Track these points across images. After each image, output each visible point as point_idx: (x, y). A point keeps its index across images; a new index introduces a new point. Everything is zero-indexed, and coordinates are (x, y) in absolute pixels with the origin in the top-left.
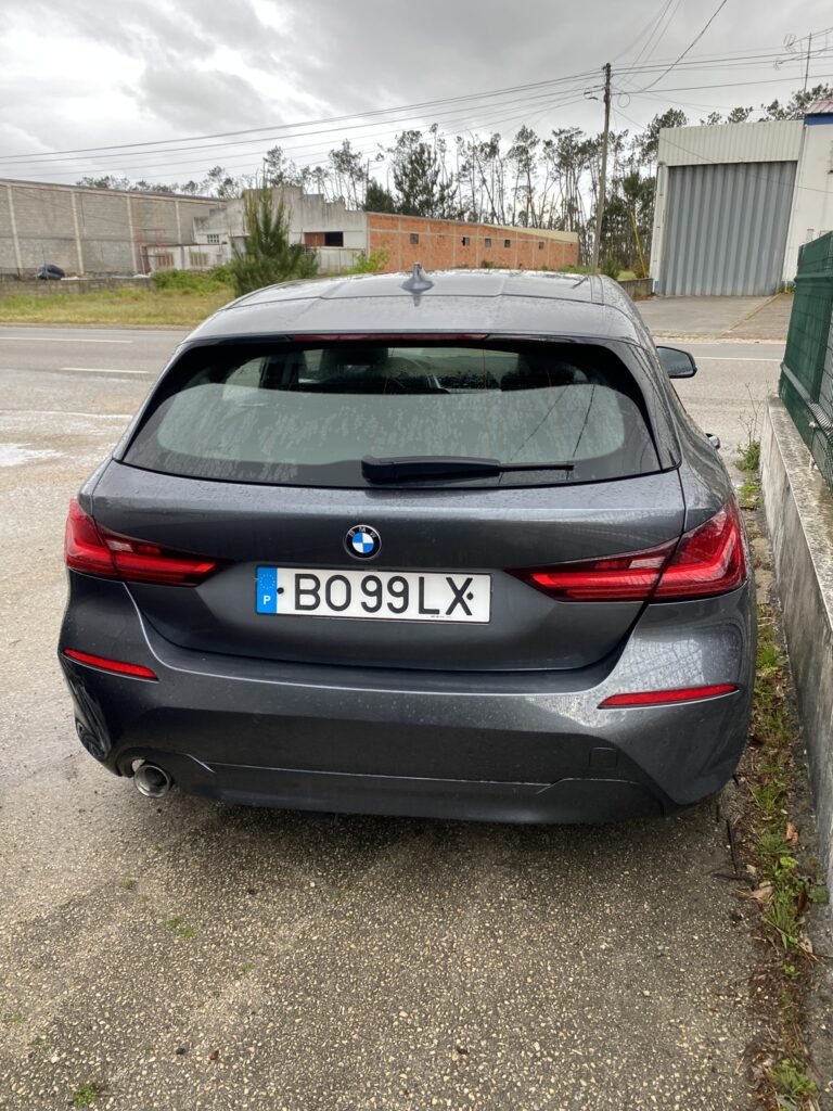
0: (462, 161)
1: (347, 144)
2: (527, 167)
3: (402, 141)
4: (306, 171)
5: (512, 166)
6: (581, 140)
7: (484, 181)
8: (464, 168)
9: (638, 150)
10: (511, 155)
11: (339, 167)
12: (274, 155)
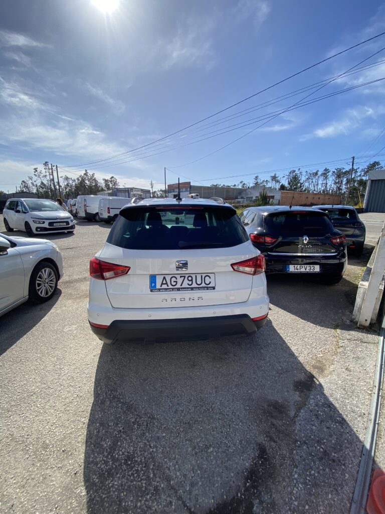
0: (307, 177)
1: (275, 174)
2: (326, 178)
3: (290, 173)
4: (263, 181)
5: (322, 178)
6: (344, 171)
7: (313, 182)
8: (307, 179)
9: (363, 173)
10: (321, 175)
11: (272, 180)
12: (257, 178)
